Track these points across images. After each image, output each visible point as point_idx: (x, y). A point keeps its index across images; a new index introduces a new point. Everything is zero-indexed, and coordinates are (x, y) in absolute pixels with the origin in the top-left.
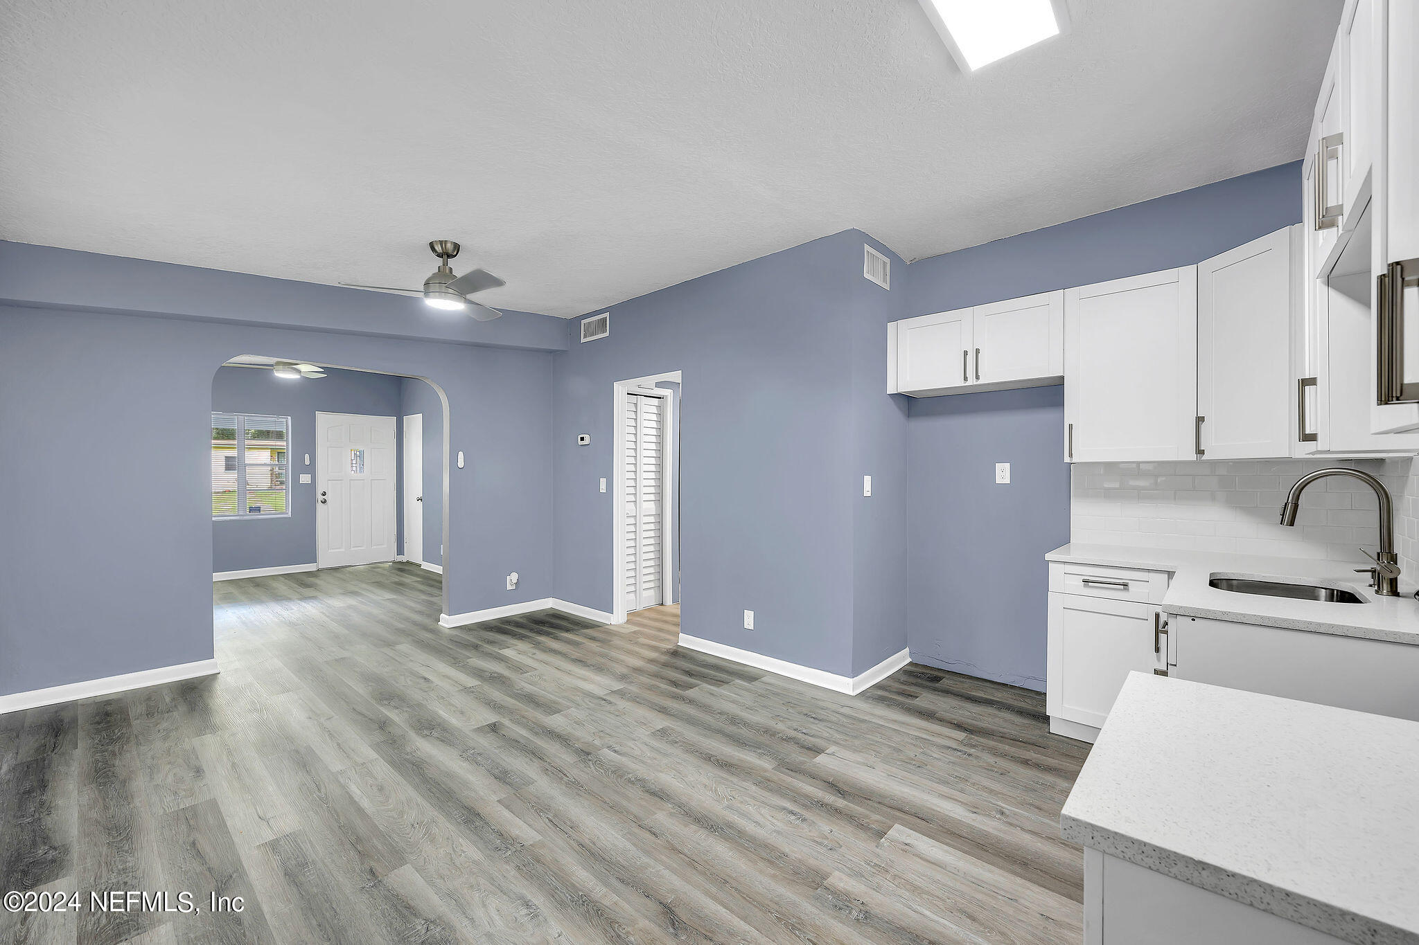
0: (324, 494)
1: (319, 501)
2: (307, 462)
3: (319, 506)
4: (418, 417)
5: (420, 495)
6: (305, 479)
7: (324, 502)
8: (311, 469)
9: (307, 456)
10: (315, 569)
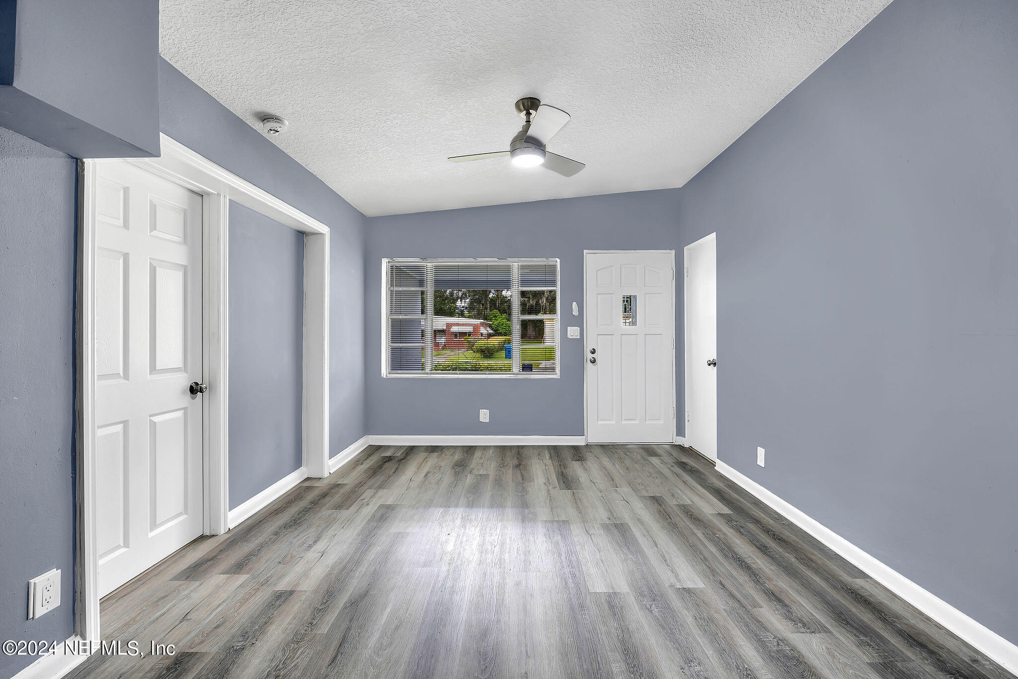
0: (593, 352)
1: (589, 361)
2: (575, 312)
3: (589, 366)
4: (710, 241)
5: (713, 356)
6: (573, 332)
7: (593, 361)
8: (579, 321)
9: (574, 304)
10: (584, 444)
